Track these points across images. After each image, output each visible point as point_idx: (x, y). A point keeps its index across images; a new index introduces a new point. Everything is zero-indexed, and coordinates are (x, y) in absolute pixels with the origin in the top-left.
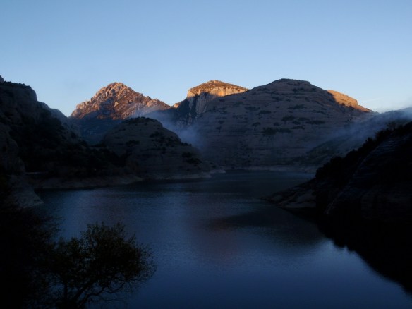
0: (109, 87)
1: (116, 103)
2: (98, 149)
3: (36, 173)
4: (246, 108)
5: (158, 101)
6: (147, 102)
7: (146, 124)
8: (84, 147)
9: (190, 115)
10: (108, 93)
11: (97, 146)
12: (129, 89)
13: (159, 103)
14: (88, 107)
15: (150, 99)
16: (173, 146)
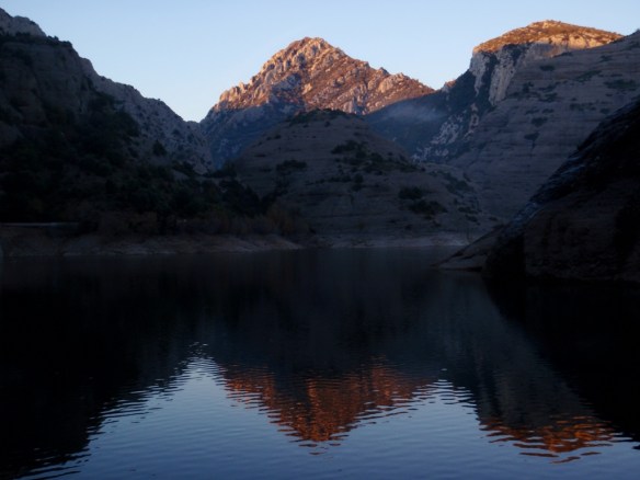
0: (292, 49)
1: (308, 87)
2: (217, 182)
3: (53, 224)
4: (609, 85)
5: (407, 78)
6: (378, 83)
7: (328, 124)
8: (179, 176)
9: (474, 108)
10: (289, 62)
11: (218, 174)
12: (338, 51)
13: (407, 82)
14: (244, 97)
15: (385, 73)
16: (380, 173)
